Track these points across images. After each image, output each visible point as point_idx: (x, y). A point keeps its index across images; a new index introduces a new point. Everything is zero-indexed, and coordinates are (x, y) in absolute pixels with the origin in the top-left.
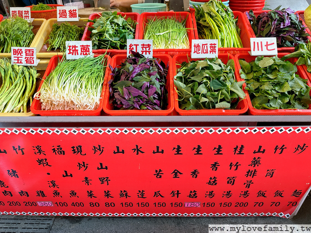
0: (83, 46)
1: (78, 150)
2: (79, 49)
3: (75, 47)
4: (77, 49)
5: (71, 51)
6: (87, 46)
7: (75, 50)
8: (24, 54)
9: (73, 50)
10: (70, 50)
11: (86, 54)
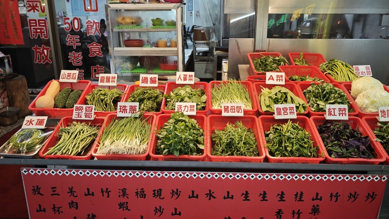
0: (131, 106)
1: (158, 193)
2: (128, 108)
3: (125, 107)
4: (126, 108)
5: (122, 110)
6: (135, 106)
7: (125, 109)
8: (84, 111)
9: (123, 110)
10: (120, 109)
11: (133, 113)
